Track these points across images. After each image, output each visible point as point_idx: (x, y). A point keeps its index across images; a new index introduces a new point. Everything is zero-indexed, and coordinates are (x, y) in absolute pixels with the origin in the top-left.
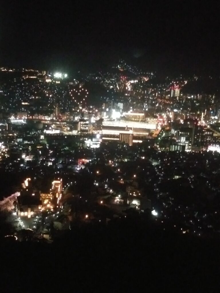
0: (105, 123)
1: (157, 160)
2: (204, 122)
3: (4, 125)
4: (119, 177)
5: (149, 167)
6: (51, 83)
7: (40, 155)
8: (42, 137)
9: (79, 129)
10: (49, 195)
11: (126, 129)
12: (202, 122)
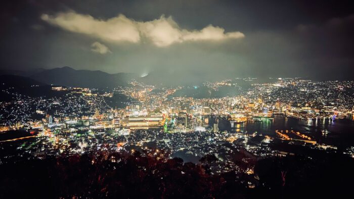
3: (63, 125)
6: (91, 96)
8: (90, 131)
9: (113, 123)
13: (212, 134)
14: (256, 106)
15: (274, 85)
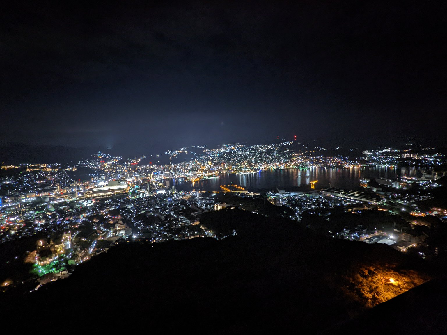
0: (95, 190)
1: (131, 204)
2: (152, 179)
3: (16, 204)
4: (110, 220)
5: (127, 210)
6: (51, 171)
7: (50, 219)
8: (50, 206)
9: (77, 196)
10: (62, 245)
11: (109, 191)
12: (151, 179)
13: (171, 195)
14: (207, 167)
15: (220, 150)
